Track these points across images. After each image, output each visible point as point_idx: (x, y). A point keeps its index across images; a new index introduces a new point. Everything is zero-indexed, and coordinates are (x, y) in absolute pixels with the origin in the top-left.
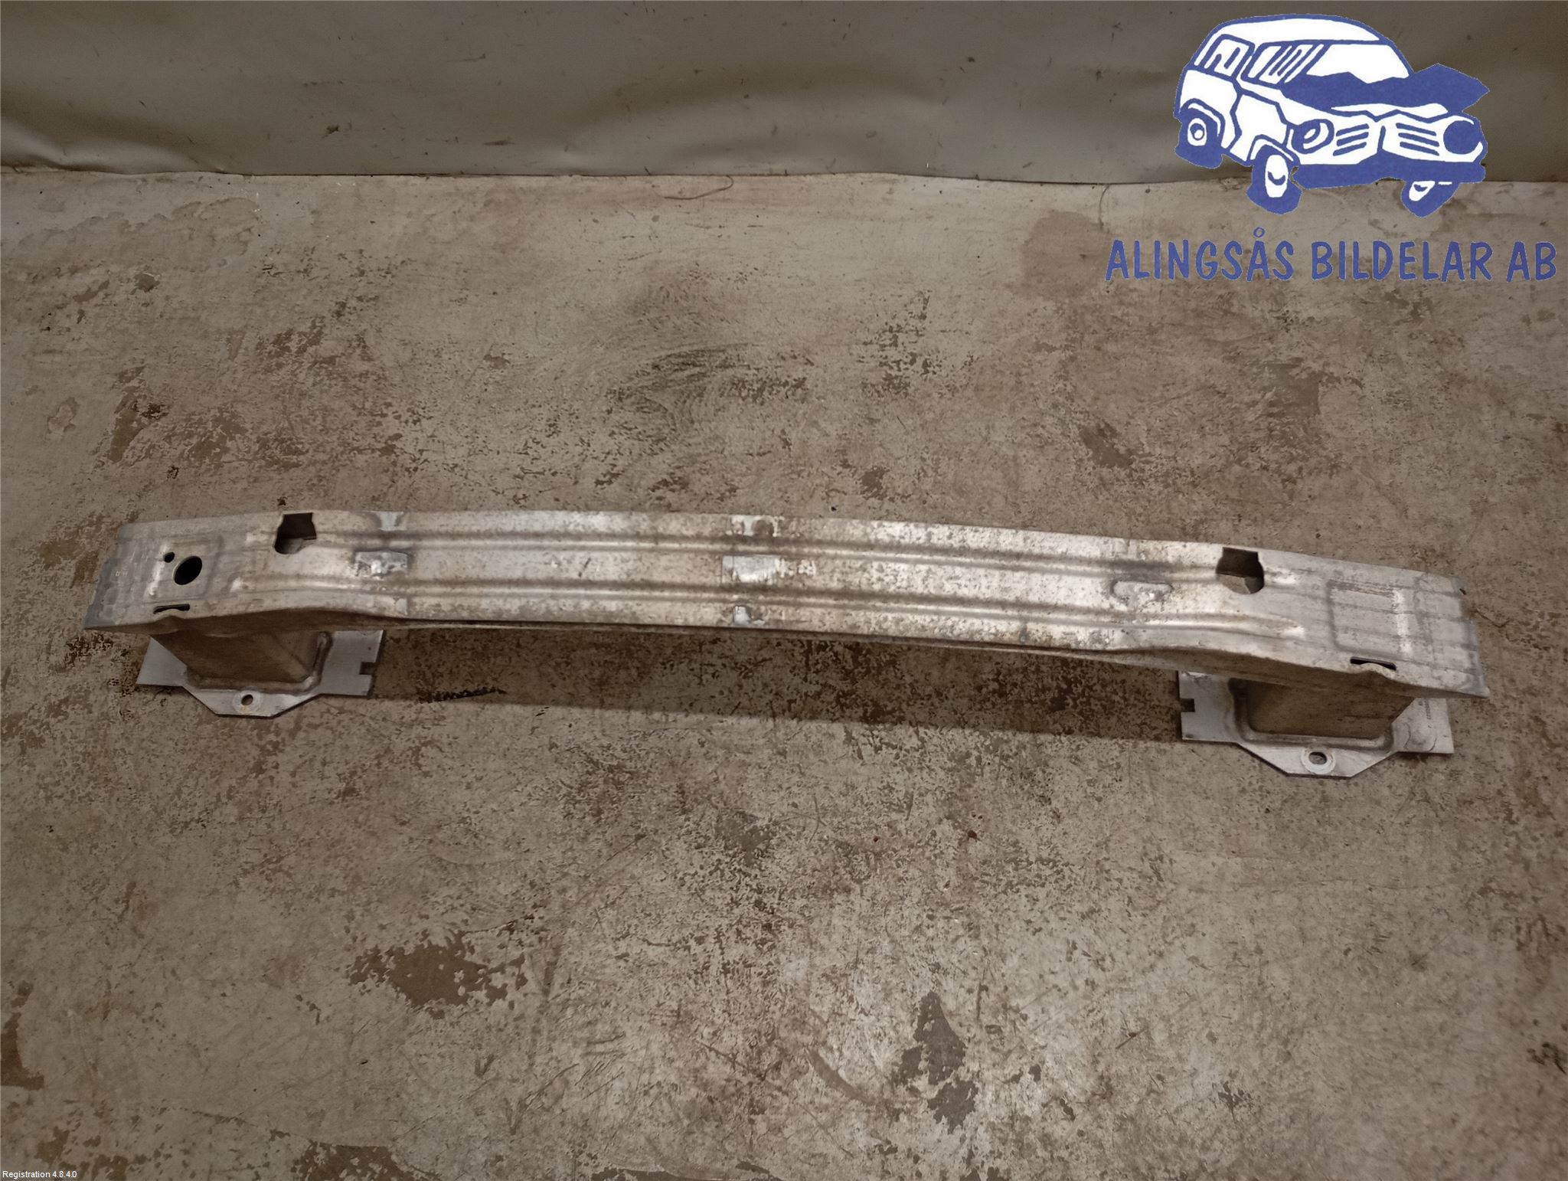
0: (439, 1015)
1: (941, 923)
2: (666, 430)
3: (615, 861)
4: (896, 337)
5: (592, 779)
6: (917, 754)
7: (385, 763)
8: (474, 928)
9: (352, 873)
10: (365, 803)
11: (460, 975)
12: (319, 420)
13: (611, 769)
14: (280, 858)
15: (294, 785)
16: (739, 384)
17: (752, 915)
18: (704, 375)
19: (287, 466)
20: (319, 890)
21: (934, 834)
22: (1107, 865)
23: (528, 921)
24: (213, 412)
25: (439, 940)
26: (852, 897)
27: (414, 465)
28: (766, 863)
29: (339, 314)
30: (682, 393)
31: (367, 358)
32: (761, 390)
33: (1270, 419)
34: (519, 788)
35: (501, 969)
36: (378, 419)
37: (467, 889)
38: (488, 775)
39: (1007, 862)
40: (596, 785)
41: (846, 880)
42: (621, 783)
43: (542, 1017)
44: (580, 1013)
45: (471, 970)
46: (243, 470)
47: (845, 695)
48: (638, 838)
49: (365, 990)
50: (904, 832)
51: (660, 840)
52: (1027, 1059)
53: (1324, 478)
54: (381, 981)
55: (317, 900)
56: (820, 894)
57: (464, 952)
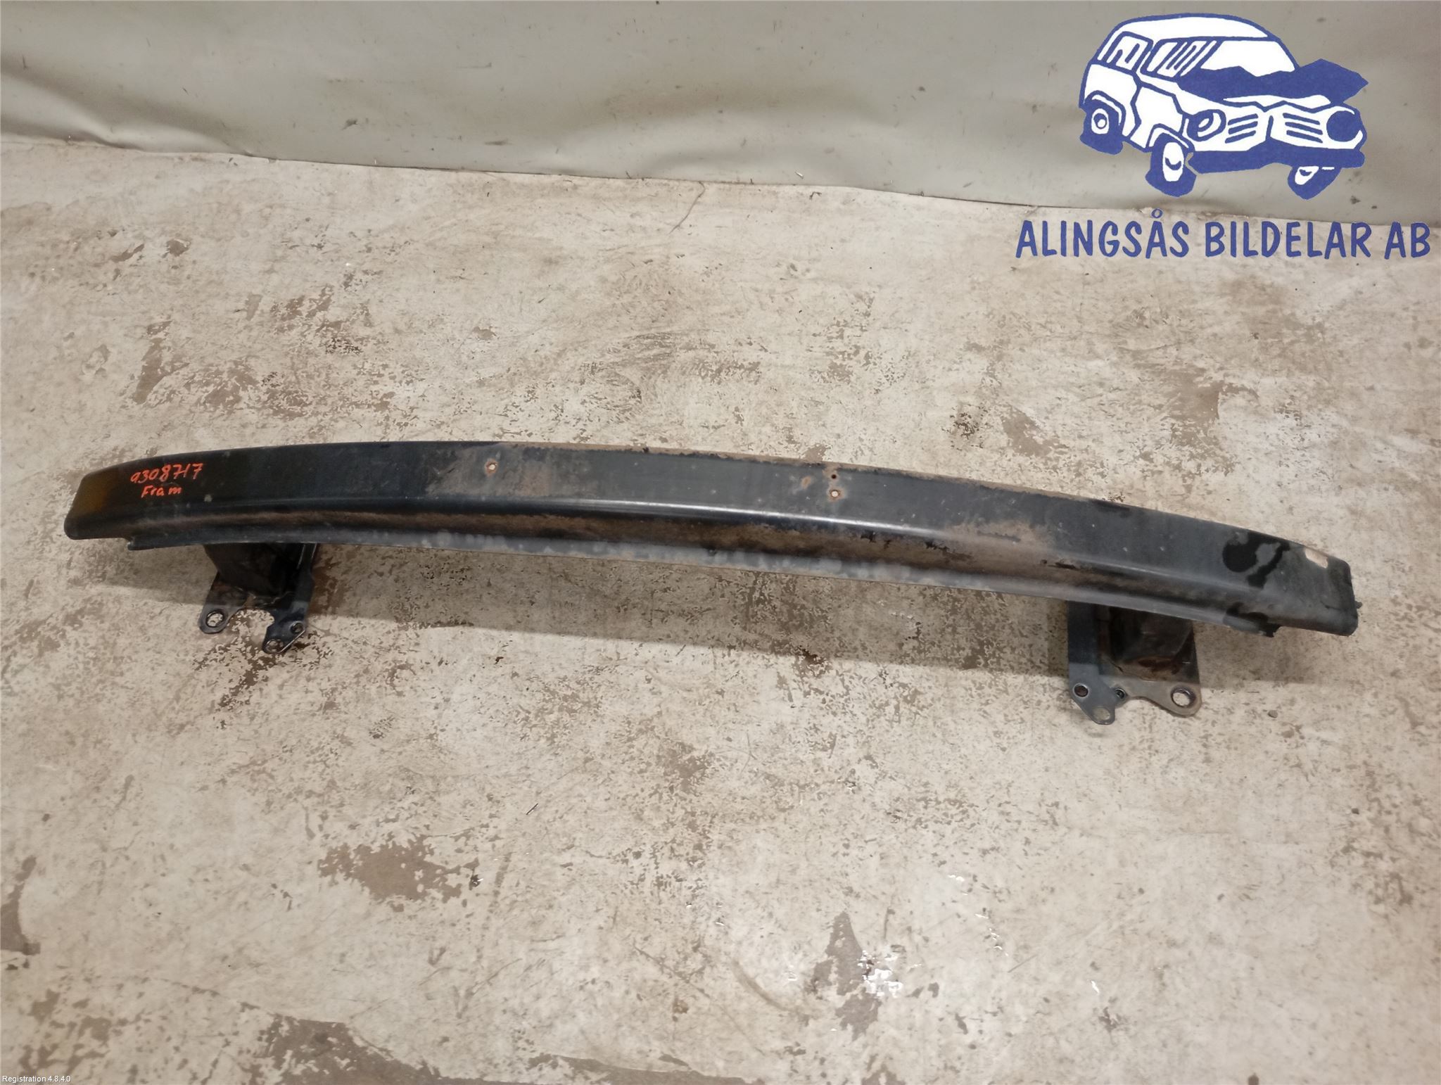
0: (400, 909)
1: (854, 852)
2: (632, 401)
3: (564, 780)
4: (842, 331)
5: (549, 706)
6: (842, 700)
7: (363, 680)
8: (435, 833)
9: (329, 778)
10: (343, 716)
11: (419, 874)
12: (323, 376)
13: (565, 698)
14: (265, 762)
15: (281, 697)
16: (700, 365)
17: (685, 834)
18: (669, 355)
19: (292, 415)
20: (299, 791)
21: (853, 772)
22: (1008, 808)
23: (484, 830)
24: (228, 365)
25: (403, 840)
26: (776, 824)
27: (404, 421)
28: (700, 788)
29: (346, 285)
30: (648, 369)
31: (368, 323)
32: (719, 371)
33: (1173, 421)
34: (482, 710)
35: (457, 871)
36: (375, 378)
37: (431, 798)
38: (455, 697)
39: (918, 801)
40: (551, 713)
41: (772, 810)
42: (575, 711)
43: (491, 915)
44: (525, 915)
45: (429, 868)
46: (253, 417)
47: (780, 644)
48: (587, 760)
49: (334, 883)
50: (826, 768)
51: (607, 764)
52: (927, 977)
53: (1220, 476)
54: (348, 875)
55: (296, 800)
56: (747, 820)
57: (425, 854)
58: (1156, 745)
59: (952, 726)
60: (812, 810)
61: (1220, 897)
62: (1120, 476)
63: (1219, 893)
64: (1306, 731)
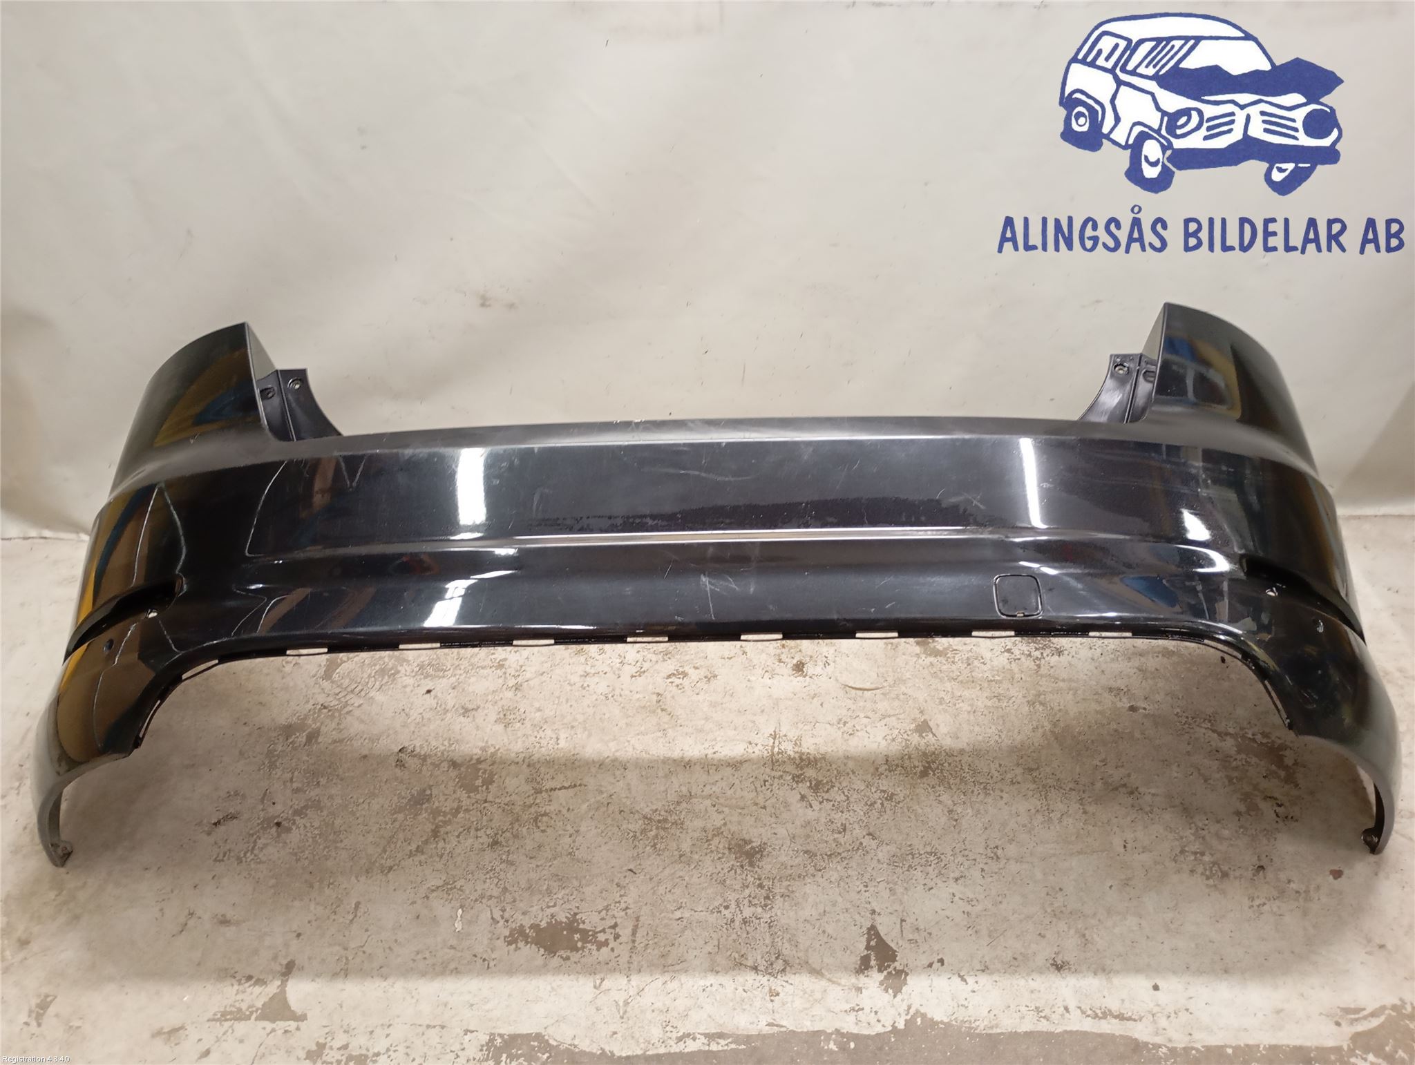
0: (568, 958)
1: (871, 889)
3: (667, 869)
5: (649, 827)
6: (845, 804)
7: (516, 826)
8: (584, 911)
9: (502, 886)
10: (506, 849)
11: (577, 936)
13: (659, 821)
14: (454, 882)
15: (459, 842)
17: (757, 892)
20: (482, 897)
21: (861, 843)
22: (966, 853)
23: (618, 905)
25: (562, 917)
26: (816, 879)
27: (517, 673)
28: (761, 864)
34: (603, 834)
35: (603, 931)
37: (577, 890)
38: (583, 829)
39: (907, 855)
40: (651, 830)
41: (812, 870)
42: (667, 828)
43: (633, 955)
44: (656, 951)
45: (584, 933)
46: (410, 681)
47: (798, 776)
48: (681, 856)
49: (517, 949)
50: (843, 843)
51: (696, 857)
52: (935, 955)
53: (1056, 658)
54: (527, 943)
55: (481, 902)
56: (797, 878)
57: (578, 924)
58: (1051, 807)
59: (920, 811)
60: (839, 868)
61: (1111, 887)
62: (995, 663)
63: (1110, 885)
64: (1141, 790)
